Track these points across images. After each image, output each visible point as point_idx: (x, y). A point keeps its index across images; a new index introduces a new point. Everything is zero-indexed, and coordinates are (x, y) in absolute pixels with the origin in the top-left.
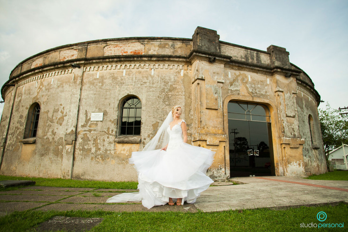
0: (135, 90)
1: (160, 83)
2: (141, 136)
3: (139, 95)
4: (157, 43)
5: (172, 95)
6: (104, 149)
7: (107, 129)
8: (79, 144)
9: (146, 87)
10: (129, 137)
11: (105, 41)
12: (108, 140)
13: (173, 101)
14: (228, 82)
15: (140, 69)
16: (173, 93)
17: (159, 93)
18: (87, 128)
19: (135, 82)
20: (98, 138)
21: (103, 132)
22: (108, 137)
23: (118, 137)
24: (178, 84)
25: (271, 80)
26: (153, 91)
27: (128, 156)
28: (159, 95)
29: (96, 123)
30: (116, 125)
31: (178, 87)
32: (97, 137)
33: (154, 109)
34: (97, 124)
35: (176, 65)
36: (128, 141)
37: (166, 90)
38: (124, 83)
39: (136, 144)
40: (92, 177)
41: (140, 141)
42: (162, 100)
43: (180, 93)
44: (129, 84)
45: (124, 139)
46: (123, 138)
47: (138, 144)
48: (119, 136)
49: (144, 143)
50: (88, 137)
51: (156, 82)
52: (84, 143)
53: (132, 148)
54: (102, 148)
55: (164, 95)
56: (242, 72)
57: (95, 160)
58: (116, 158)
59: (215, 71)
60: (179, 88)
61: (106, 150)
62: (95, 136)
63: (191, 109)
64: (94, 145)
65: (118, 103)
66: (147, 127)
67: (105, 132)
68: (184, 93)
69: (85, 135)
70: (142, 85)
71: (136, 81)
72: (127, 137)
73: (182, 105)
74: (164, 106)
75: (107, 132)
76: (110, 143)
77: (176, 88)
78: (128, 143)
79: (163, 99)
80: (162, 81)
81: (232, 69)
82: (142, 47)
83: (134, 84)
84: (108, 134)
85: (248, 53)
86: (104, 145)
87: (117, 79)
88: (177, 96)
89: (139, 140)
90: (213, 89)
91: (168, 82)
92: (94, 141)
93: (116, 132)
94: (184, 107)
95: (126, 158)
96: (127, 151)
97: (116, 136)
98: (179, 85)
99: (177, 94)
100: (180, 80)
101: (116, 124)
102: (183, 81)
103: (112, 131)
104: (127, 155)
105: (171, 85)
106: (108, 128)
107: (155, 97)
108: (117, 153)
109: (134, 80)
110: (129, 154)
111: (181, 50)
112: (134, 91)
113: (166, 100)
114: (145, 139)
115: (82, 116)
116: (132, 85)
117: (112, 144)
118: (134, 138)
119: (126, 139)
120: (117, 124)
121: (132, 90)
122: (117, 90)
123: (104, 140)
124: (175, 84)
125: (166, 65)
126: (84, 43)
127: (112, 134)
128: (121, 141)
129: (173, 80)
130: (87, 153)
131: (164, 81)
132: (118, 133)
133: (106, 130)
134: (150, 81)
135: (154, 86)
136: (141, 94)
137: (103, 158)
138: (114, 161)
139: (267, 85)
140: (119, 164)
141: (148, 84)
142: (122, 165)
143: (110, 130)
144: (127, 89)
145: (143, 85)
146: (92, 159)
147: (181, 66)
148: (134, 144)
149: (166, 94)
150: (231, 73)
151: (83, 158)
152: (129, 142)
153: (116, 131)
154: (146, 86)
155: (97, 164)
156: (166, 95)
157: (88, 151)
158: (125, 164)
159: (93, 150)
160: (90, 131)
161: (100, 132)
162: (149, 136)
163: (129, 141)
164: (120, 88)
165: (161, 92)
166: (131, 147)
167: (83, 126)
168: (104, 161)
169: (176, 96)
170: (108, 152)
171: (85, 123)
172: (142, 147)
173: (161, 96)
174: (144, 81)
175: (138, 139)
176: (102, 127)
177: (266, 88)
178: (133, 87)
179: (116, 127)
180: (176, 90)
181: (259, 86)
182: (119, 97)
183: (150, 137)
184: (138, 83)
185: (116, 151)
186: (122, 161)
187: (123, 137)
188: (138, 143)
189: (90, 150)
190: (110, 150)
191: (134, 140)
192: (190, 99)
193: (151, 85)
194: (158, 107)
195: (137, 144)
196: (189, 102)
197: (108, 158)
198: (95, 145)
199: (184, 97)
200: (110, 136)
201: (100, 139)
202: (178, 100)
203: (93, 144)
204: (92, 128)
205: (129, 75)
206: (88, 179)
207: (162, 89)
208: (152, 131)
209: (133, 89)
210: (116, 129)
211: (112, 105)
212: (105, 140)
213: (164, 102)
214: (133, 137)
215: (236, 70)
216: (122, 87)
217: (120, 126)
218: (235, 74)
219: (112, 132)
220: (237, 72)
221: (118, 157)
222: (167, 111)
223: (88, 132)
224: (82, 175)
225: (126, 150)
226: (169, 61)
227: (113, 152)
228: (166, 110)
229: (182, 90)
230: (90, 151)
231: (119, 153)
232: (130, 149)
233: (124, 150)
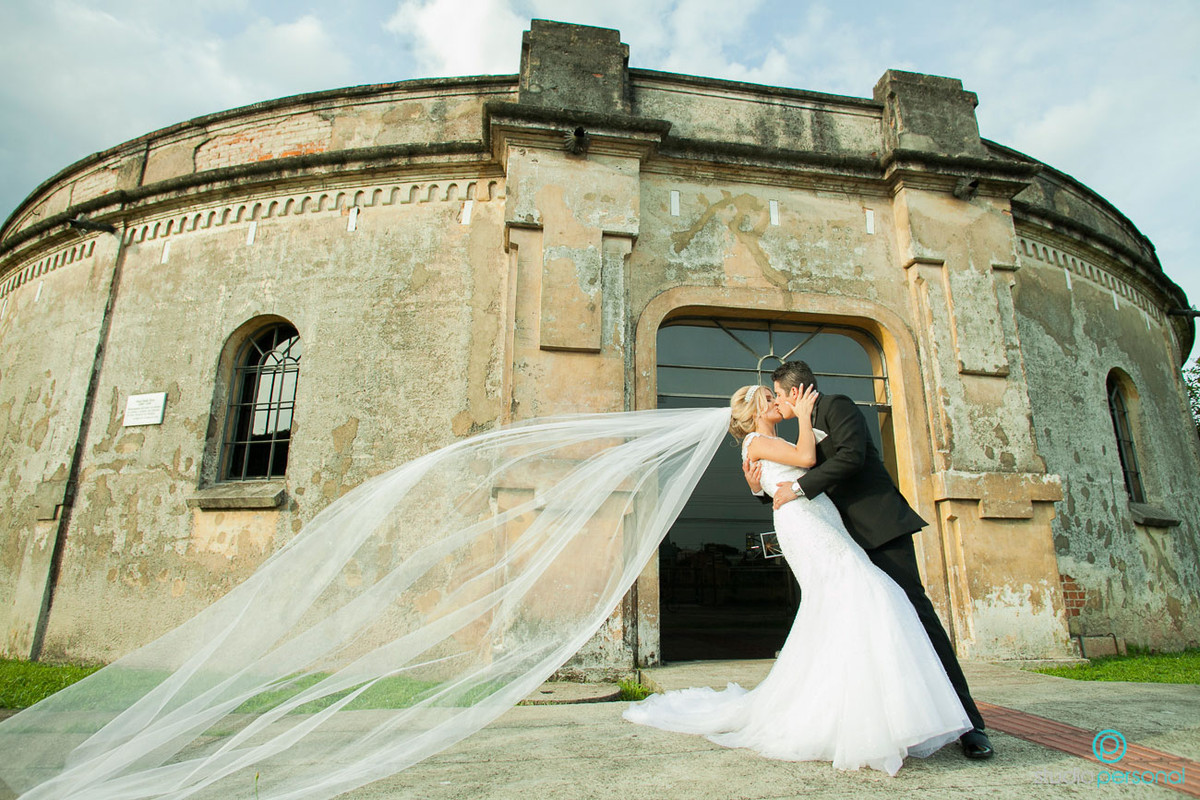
0: (280, 294)
1: (378, 262)
2: (288, 478)
3: (294, 315)
4: (375, 109)
5: (420, 306)
6: (153, 536)
7: (172, 457)
8: (80, 517)
9: (322, 280)
10: (250, 484)
11: (202, 123)
12: (171, 498)
13: (420, 330)
14: (664, 233)
15: (308, 215)
16: (423, 296)
17: (368, 301)
18: (110, 456)
19: (284, 266)
20: (139, 492)
21: (157, 466)
22: (172, 489)
23: (213, 484)
24: (446, 258)
25: (885, 218)
26: (347, 295)
27: (232, 562)
28: (370, 310)
29: (141, 434)
30: (204, 438)
31: (446, 270)
32: (136, 489)
33: (345, 364)
34: (141, 440)
35: (443, 185)
37: (398, 287)
38: (246, 273)
39: (265, 513)
40: (101, 649)
42: (377, 328)
43: (453, 294)
44: (264, 276)
46: (224, 490)
47: (274, 513)
48: (218, 481)
49: (295, 506)
50: (110, 490)
51: (360, 260)
52: (93, 512)
53: (250, 528)
54: (147, 531)
55: (388, 307)
56: (736, 190)
57: (121, 579)
58: (192, 572)
59: (593, 188)
60: (450, 274)
61: (161, 540)
62: (133, 486)
63: (495, 360)
64: (125, 519)
65: (219, 350)
66: (313, 442)
67: (166, 468)
68: (468, 294)
69: (101, 484)
70: (307, 273)
71: (289, 260)
72: (245, 484)
73: (457, 341)
74: (384, 352)
75: (171, 468)
76: (176, 510)
77: (439, 273)
78: (239, 509)
79: (383, 325)
80: (383, 253)
81: (689, 177)
82: (324, 128)
83: (279, 272)
84: (175, 474)
85: (770, 113)
86: (154, 521)
87: (225, 262)
88: (441, 309)
89: (277, 496)
90: (579, 263)
91: (409, 255)
92: (125, 504)
93: (203, 467)
94: (465, 352)
95: (226, 571)
96: (232, 543)
97: (202, 484)
98: (450, 264)
99: (441, 299)
100: (456, 244)
101: (205, 434)
102: (469, 243)
103: (190, 460)
104: (229, 557)
105: (418, 264)
106: (177, 453)
107: (352, 319)
108: (197, 551)
109: (282, 258)
110: (236, 553)
111: (465, 119)
112: (277, 300)
113: (394, 327)
114: (300, 491)
115: (100, 409)
116: (273, 278)
117: (183, 513)
118: (264, 487)
120: (210, 435)
121: (270, 299)
122: (221, 302)
123: (158, 501)
124: (432, 262)
125: (405, 189)
127: (187, 474)
128: (215, 501)
129: (426, 244)
130: (97, 555)
131: (392, 253)
132: (213, 470)
133: (167, 462)
134: (338, 258)
135: (354, 273)
136: (302, 311)
137: (148, 573)
138: (181, 583)
139: (864, 238)
140: (200, 595)
141: (330, 268)
143: (183, 458)
144: (253, 296)
145: (314, 273)
146: (110, 577)
147: (463, 185)
148: (260, 513)
149: (397, 301)
150: (681, 197)
151: (84, 572)
153: (202, 461)
154: (322, 276)
155: (125, 596)
156: (397, 306)
157: (103, 543)
158: (221, 593)
159: (119, 542)
160: (117, 465)
161: (150, 467)
162: (316, 478)
163: (237, 500)
164: (230, 294)
165: (375, 295)
166: (248, 526)
167: (98, 449)
168: (151, 583)
169: (437, 307)
170: (167, 548)
171: (107, 437)
172: (289, 526)
173: (376, 313)
174: (315, 259)
175: (276, 493)
176: (157, 449)
177: (858, 251)
178: (275, 286)
179: (202, 447)
180: (439, 285)
181: (824, 244)
182: (224, 328)
183: (322, 483)
184: (296, 270)
185: (192, 541)
186: (210, 585)
188: (273, 509)
189: (109, 540)
190: (174, 539)
191: (254, 496)
192: (492, 318)
193: (343, 272)
194: (360, 357)
195: (270, 513)
196: (487, 328)
197: (165, 572)
198: (128, 521)
199: (467, 309)
200: (181, 484)
201: (144, 496)
202: (443, 324)
203: (122, 516)
204: (124, 456)
205: (266, 239)
206: (88, 657)
207: (381, 284)
208: (330, 458)
209: (275, 292)
210: (201, 456)
211: (199, 360)
212: (163, 499)
213: (385, 334)
215: (705, 181)
216: (239, 287)
217: (225, 444)
218: (702, 199)
219: (187, 468)
220: (714, 192)
221: (198, 566)
222: (396, 370)
223: (112, 472)
224: (73, 644)
225: (228, 539)
226: (411, 168)
227: (181, 546)
228: (392, 369)
229: (463, 281)
230: (110, 543)
231: (203, 550)
232: (246, 533)
233: (222, 537)
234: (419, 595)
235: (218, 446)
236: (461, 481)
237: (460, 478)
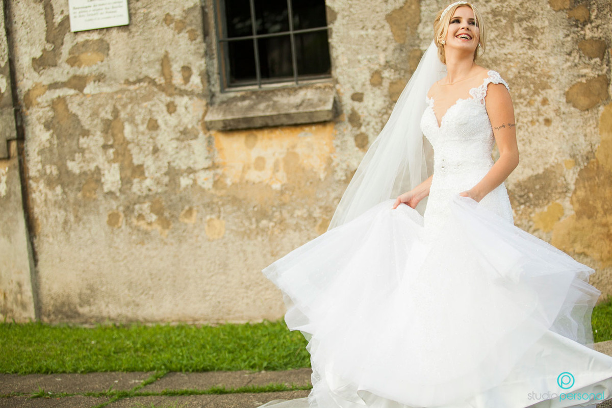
2: (337, 82)
6: (159, 168)
7: (158, 66)
8: (41, 152)
10: (273, 91)
12: (172, 120)
18: (61, 73)
20: (123, 115)
21: (139, 81)
22: (171, 108)
23: (220, 97)
27: (282, 192)
29: (101, 40)
30: (200, 39)
32: (116, 113)
34: (103, 48)
36: (271, 117)
39: (314, 128)
40: (128, 305)
41: (337, 111)
45: (251, 108)
46: (246, 103)
47: (329, 128)
48: (222, 91)
49: (355, 120)
50: (75, 115)
52: (60, 145)
53: (298, 150)
54: (149, 163)
57: (128, 224)
58: (229, 208)
61: (173, 173)
62: (109, 108)
64: (111, 151)
66: (363, 32)
67: (153, 82)
69: (60, 108)
72: (267, 92)
75: (161, 81)
76: (185, 134)
78: (276, 127)
84: (168, 88)
86: (156, 150)
89: (329, 106)
92: (105, 132)
93: (206, 76)
95: (276, 203)
96: (276, 169)
97: (210, 97)
104: (277, 186)
106: (165, 62)
108: (229, 182)
110: (285, 181)
114: (358, 97)
117: (196, 137)
118: (302, 95)
119: (262, 106)
123: (153, 126)
127: (188, 87)
128: (238, 121)
130: (84, 196)
132: (215, 78)
133: (153, 72)
137: (167, 214)
138: (216, 223)
140: (246, 234)
142: (259, 238)
143: (176, 68)
146: (113, 219)
148: (307, 129)
151: (72, 218)
152: (278, 122)
153: (203, 68)
155: (142, 243)
157: (87, 183)
158: (277, 232)
159: (112, 177)
160: (78, 83)
161: (128, 82)
162: (376, 79)
163: (279, 116)
166: (294, 147)
167: (40, 63)
168: (172, 225)
170: (184, 181)
171: (49, 47)
172: (351, 142)
175: (325, 102)
176: (133, 58)
179: (202, 51)
183: (386, 84)
185: (219, 171)
186: (258, 221)
187: (243, 98)
188: (324, 123)
189: (96, 177)
190: (191, 171)
191: (301, 110)
195: (320, 127)
197: (190, 211)
198: (116, 153)
200: (182, 102)
201: (132, 120)
203: (105, 147)
204: (84, 70)
206: (113, 314)
208: (390, 52)
210: (203, 62)
212: (160, 122)
214: (295, 90)
217: (220, 42)
219: (187, 80)
221: (235, 200)
223: (72, 92)
224: (85, 302)
225: (270, 164)
227: (205, 180)
230: (98, 182)
231: (237, 180)
232: (291, 155)
233: (260, 163)
234: (538, 210)
235: (214, 47)
236: (570, 67)
237: (569, 64)
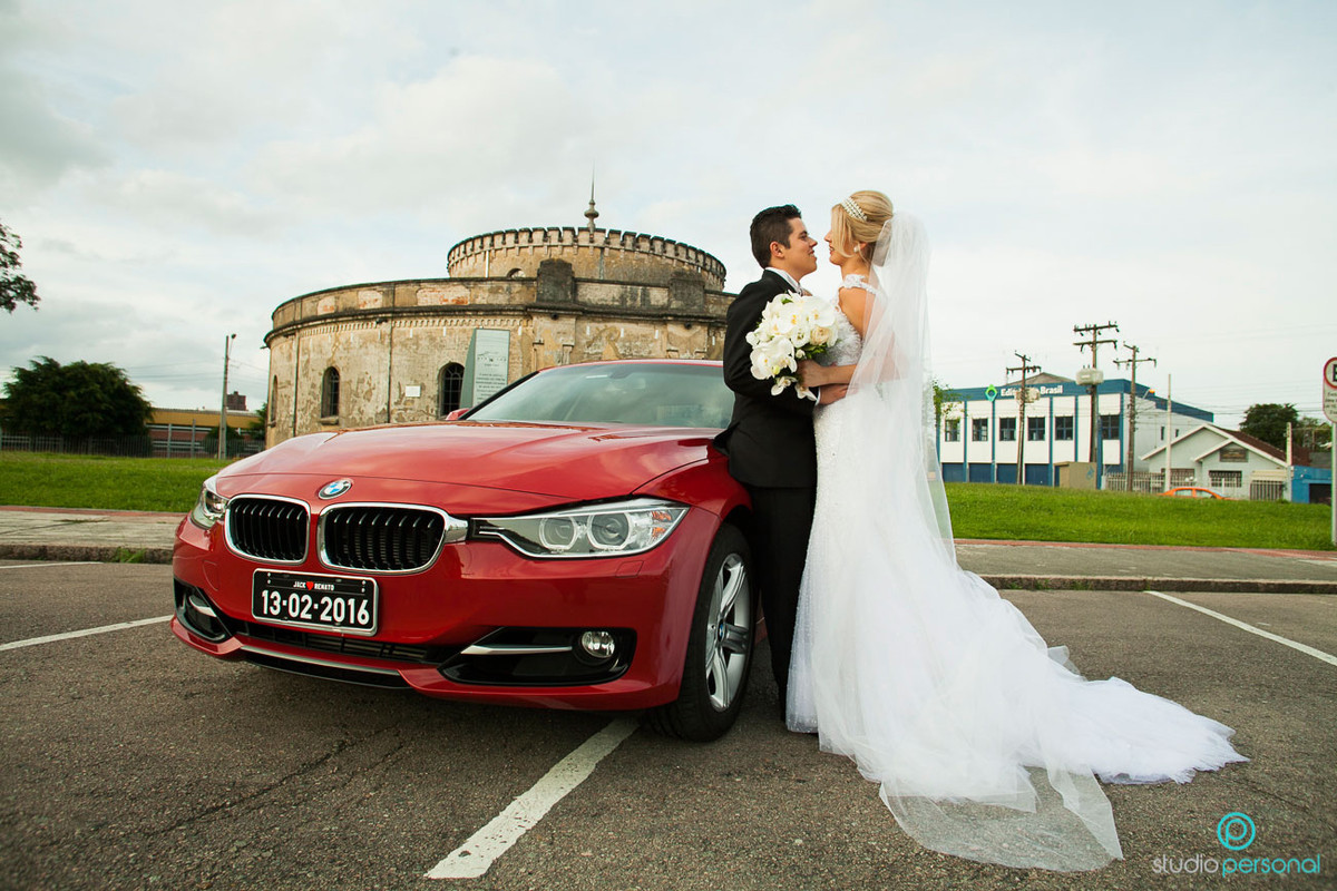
0: (457, 356)
3: (463, 363)
4: (487, 286)
10: (448, 414)
11: (418, 282)
14: (584, 341)
15: (464, 326)
18: (402, 406)
21: (421, 411)
22: (427, 418)
25: (663, 332)
29: (413, 400)
30: (435, 401)
32: (414, 418)
34: (413, 402)
35: (512, 320)
38: (444, 346)
44: (451, 348)
48: (439, 415)
50: (404, 417)
56: (609, 325)
59: (560, 330)
62: (412, 417)
65: (438, 375)
67: (424, 411)
69: (400, 415)
70: (466, 348)
71: (459, 343)
75: (426, 411)
81: (593, 321)
82: (467, 292)
83: (456, 348)
84: (428, 414)
85: (626, 292)
87: (435, 341)
88: (512, 364)
90: (555, 357)
93: (436, 410)
98: (515, 349)
99: (512, 361)
100: (516, 342)
101: (436, 399)
102: (521, 342)
106: (427, 407)
109: (456, 342)
111: (520, 296)
115: (395, 390)
116: (454, 349)
120: (438, 401)
121: (454, 357)
122: (436, 355)
125: (499, 320)
126: (389, 283)
127: (432, 413)
132: (439, 410)
133: (424, 409)
139: (654, 341)
143: (430, 409)
144: (448, 355)
147: (518, 321)
150: (589, 328)
160: (405, 410)
161: (418, 411)
164: (439, 353)
167: (396, 403)
171: (399, 399)
176: (420, 405)
177: (651, 345)
178: (456, 352)
179: (437, 405)
181: (638, 343)
182: (438, 367)
184: (462, 347)
199: (521, 365)
200: (431, 417)
202: (513, 370)
204: (408, 407)
205: (451, 334)
209: (455, 355)
210: (435, 407)
211: (431, 377)
215: (599, 322)
216: (442, 351)
217: (442, 404)
218: (597, 329)
219: (432, 411)
220: (602, 326)
226: (501, 315)
229: (519, 355)
